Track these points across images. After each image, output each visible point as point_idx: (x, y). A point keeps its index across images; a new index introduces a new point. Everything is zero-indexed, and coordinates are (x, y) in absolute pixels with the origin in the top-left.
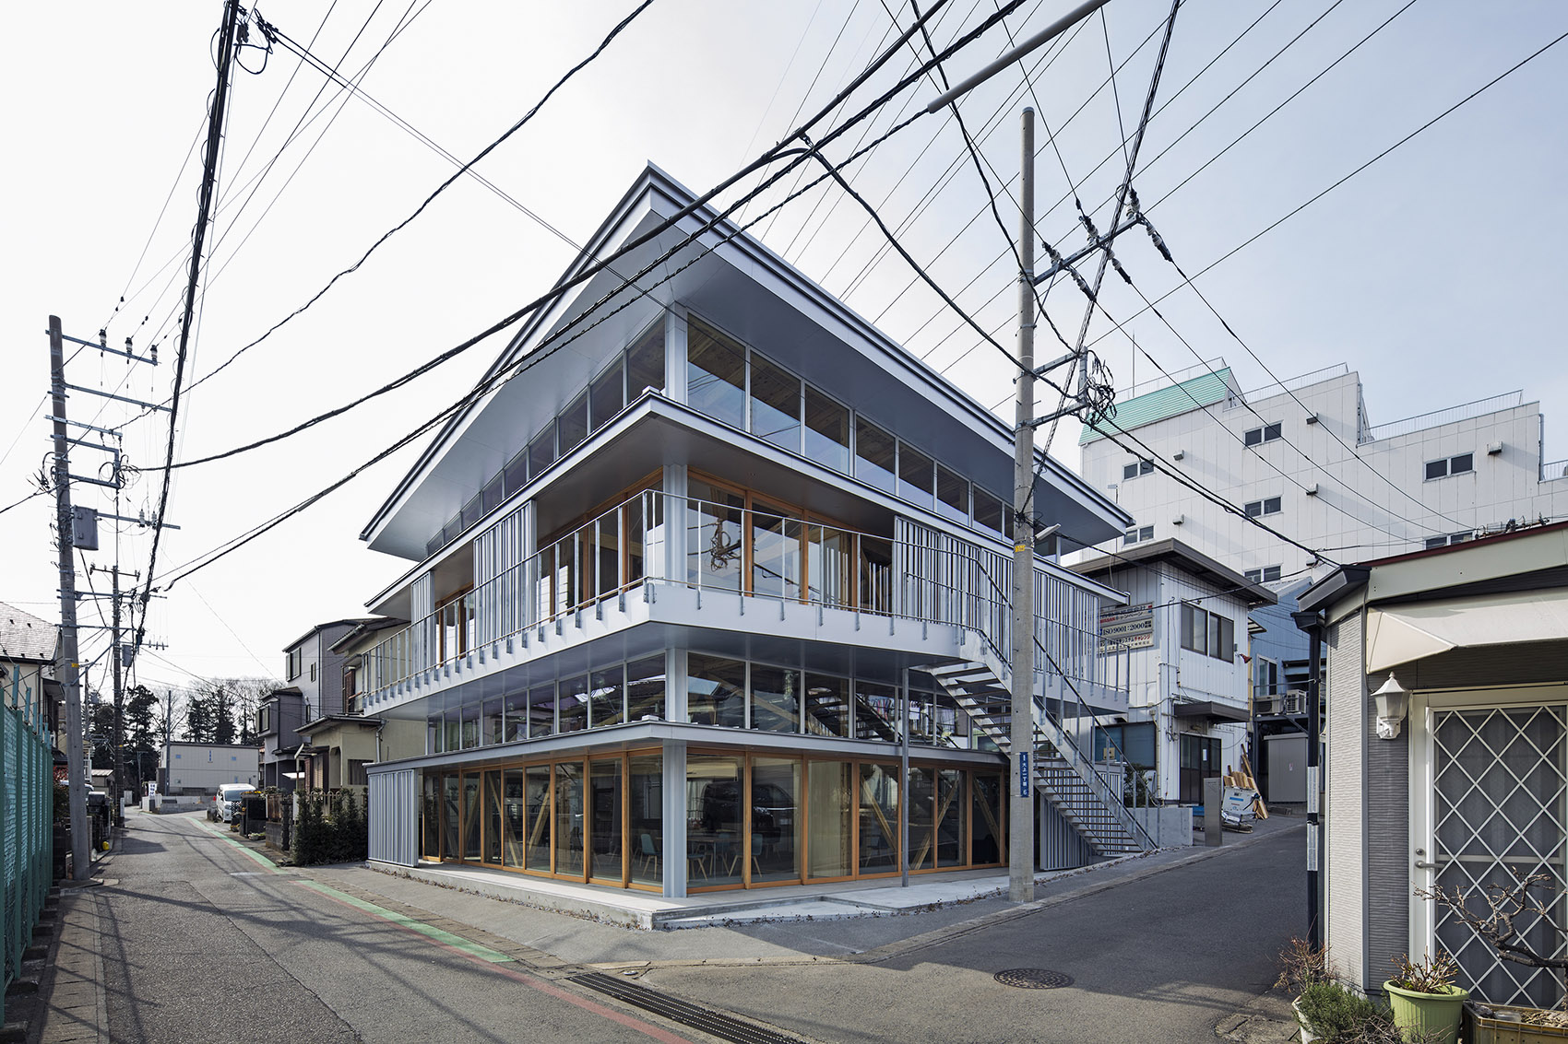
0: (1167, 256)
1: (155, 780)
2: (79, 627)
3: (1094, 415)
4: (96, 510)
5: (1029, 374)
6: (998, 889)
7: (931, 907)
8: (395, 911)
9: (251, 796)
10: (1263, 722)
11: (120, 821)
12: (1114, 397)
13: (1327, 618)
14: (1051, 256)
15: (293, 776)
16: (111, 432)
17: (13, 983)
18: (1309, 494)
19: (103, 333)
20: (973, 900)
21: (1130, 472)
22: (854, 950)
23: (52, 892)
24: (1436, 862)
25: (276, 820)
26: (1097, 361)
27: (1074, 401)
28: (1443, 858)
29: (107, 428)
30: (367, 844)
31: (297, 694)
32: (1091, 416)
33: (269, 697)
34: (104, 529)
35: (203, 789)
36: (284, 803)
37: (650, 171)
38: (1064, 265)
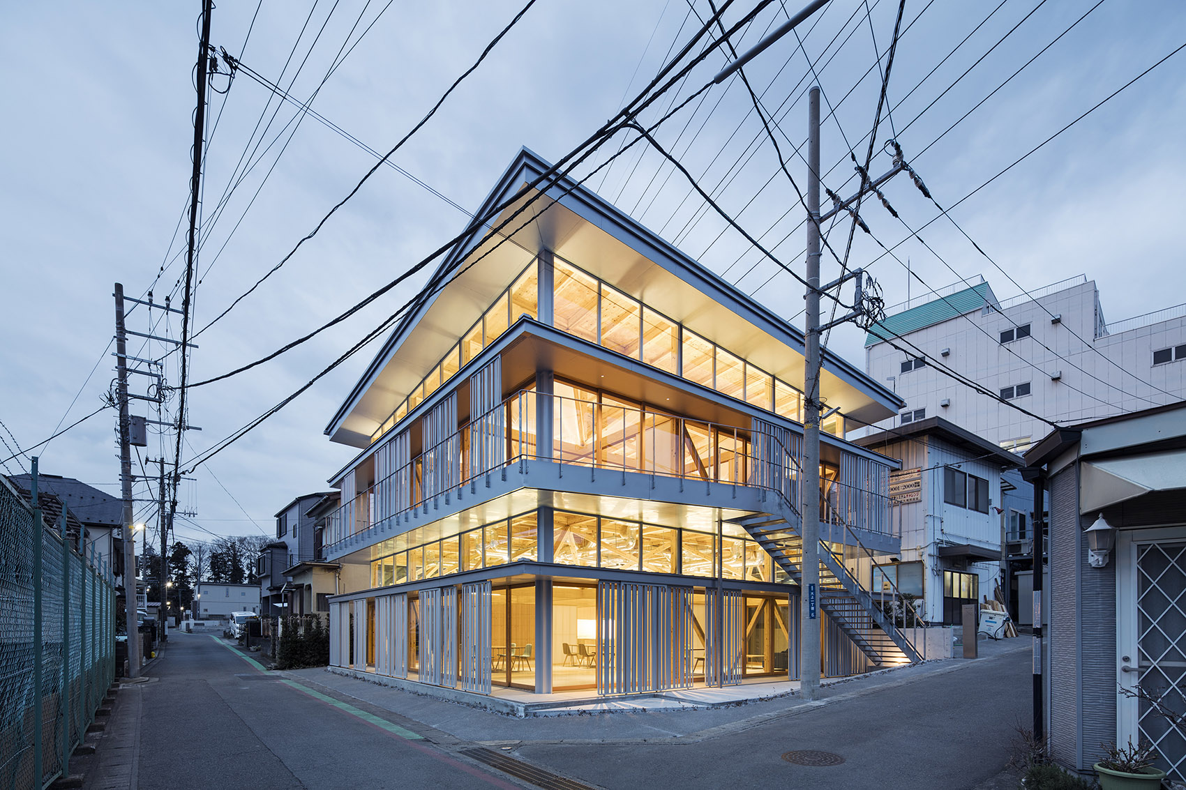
0: (927, 194)
1: (190, 609)
2: (133, 500)
3: (867, 321)
4: (145, 418)
5: (815, 292)
6: (792, 690)
7: (739, 703)
8: (344, 701)
9: (252, 620)
10: (1013, 561)
11: (164, 637)
12: (883, 306)
13: (1049, 470)
14: (832, 199)
15: (280, 605)
16: (155, 363)
17: (79, 747)
18: (1053, 379)
19: (150, 294)
20: (771, 699)
21: (906, 367)
22: (676, 735)
23: (114, 686)
24: (1140, 667)
25: (268, 636)
26: (870, 279)
27: (852, 311)
28: (1145, 663)
29: (153, 360)
30: (329, 654)
31: (283, 547)
32: (865, 322)
33: (265, 549)
34: (151, 430)
35: (223, 615)
36: (272, 625)
37: (524, 154)
38: (843, 206)
